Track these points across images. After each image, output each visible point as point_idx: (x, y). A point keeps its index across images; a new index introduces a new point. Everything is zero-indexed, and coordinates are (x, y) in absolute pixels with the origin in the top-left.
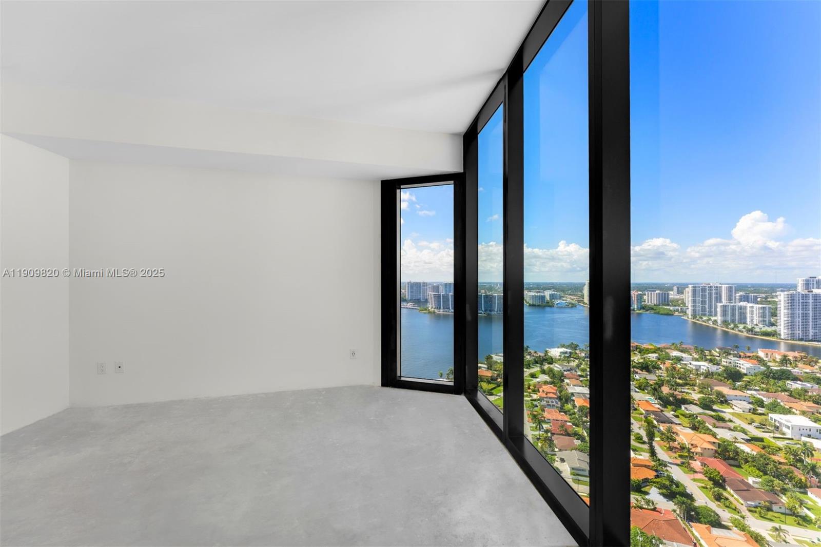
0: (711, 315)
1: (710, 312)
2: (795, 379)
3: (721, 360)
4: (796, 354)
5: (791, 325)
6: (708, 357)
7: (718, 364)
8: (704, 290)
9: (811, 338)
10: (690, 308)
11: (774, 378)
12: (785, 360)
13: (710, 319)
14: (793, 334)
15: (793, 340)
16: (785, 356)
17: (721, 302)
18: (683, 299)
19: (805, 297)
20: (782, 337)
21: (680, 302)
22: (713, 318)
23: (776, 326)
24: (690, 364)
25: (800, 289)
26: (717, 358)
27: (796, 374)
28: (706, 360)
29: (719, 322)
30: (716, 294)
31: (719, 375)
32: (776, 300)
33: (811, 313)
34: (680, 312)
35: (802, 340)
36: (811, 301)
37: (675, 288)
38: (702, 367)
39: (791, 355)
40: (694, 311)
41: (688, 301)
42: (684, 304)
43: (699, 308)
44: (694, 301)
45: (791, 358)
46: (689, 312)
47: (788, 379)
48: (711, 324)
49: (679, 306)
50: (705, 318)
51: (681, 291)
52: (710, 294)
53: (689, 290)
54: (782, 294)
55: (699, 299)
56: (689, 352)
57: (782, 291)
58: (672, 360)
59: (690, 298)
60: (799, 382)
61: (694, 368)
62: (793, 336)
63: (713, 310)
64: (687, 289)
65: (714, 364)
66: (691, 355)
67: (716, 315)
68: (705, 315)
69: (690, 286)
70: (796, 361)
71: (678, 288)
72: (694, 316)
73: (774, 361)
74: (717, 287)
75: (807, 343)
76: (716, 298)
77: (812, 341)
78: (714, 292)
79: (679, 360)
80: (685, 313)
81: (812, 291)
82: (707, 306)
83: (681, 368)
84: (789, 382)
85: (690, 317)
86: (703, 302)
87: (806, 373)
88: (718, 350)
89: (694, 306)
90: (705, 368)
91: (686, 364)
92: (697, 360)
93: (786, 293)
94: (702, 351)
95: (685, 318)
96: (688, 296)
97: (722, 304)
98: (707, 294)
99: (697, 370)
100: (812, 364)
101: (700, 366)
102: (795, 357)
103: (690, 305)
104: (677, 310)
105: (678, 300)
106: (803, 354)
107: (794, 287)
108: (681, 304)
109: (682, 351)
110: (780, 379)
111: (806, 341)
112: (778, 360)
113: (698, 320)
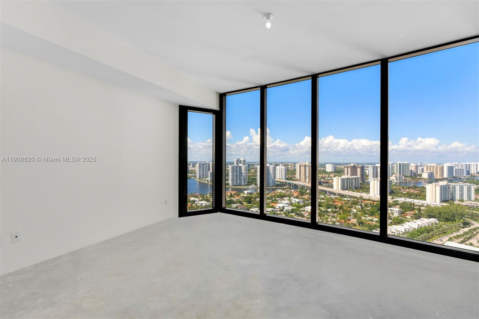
0: (206, 178)
1: (206, 176)
2: (234, 203)
3: (210, 199)
4: (234, 192)
5: (233, 180)
6: (205, 199)
7: (209, 201)
8: (203, 165)
9: (238, 185)
10: (198, 174)
11: (228, 204)
12: (231, 196)
13: (206, 180)
14: (233, 184)
15: (233, 186)
16: (231, 193)
17: (210, 171)
18: (195, 170)
19: (237, 167)
20: (230, 185)
21: (194, 171)
22: (207, 179)
23: (228, 180)
24: (199, 203)
25: (235, 164)
26: (209, 198)
27: (234, 201)
28: (204, 200)
29: (209, 180)
30: (208, 167)
31: (210, 206)
32: (228, 169)
33: (238, 174)
34: (194, 177)
35: (235, 186)
36: (238, 169)
37: (192, 164)
38: (203, 204)
39: (233, 193)
40: (200, 176)
41: (197, 171)
42: (195, 172)
43: (201, 174)
44: (200, 171)
45: (233, 194)
46: (198, 176)
47: (232, 203)
48: (206, 182)
49: (193, 174)
50: (204, 179)
51: (194, 166)
52: (206, 167)
53: (198, 165)
54: (230, 166)
55: (202, 169)
56: (198, 197)
57: (230, 165)
58: (191, 202)
59: (198, 169)
60: (235, 204)
61: (200, 205)
62: (233, 185)
63: (207, 175)
64: (196, 165)
65: (208, 202)
66: (199, 198)
67: (208, 177)
68: (204, 177)
69: (198, 163)
70: (234, 195)
71: (193, 164)
72: (200, 178)
73: (228, 196)
74: (208, 163)
75: (237, 187)
76: (208, 169)
77: (238, 186)
78: (207, 166)
79: (194, 201)
80: (196, 177)
81: (238, 165)
82: (205, 173)
83: (195, 206)
84: (232, 205)
85: (198, 179)
86: (203, 171)
87: (237, 199)
88: (209, 194)
89: (200, 173)
90: (204, 204)
91: (197, 204)
92: (201, 201)
93: (231, 166)
94: (203, 196)
95: (196, 179)
96: (197, 169)
97: (210, 172)
98: (205, 167)
99: (201, 206)
100: (239, 195)
101: (202, 203)
102: (234, 193)
103: (198, 173)
104: (193, 176)
105: (193, 170)
106: (236, 192)
107: (233, 163)
108: (194, 172)
109: (195, 197)
110: (230, 204)
111: (237, 186)
112: (229, 196)
113: (201, 180)
